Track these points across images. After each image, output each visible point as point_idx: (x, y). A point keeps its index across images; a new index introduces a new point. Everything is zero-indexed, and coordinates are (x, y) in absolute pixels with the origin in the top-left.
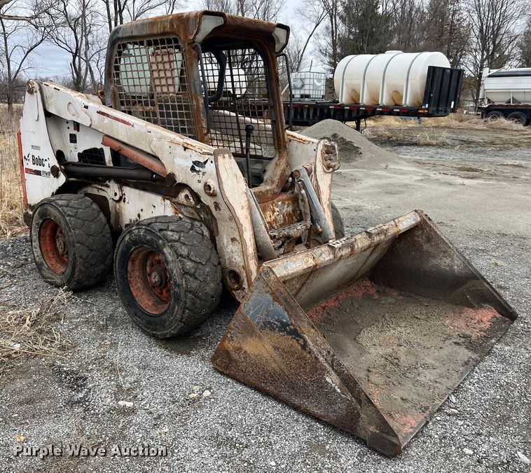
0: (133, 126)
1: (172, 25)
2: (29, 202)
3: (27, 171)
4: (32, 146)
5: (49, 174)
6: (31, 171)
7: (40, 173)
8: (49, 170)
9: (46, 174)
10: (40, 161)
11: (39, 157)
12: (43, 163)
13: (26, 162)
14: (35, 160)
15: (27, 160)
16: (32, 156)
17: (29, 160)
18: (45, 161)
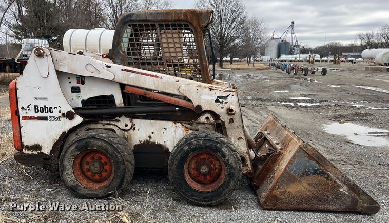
0: (161, 78)
2: (25, 144)
3: (25, 118)
4: (36, 98)
5: (60, 118)
6: (31, 118)
7: (45, 119)
8: (60, 115)
9: (55, 119)
10: (47, 109)
11: (45, 106)
12: (51, 110)
13: (25, 111)
14: (39, 109)
15: (26, 109)
16: (35, 106)
17: (29, 110)
18: (55, 108)
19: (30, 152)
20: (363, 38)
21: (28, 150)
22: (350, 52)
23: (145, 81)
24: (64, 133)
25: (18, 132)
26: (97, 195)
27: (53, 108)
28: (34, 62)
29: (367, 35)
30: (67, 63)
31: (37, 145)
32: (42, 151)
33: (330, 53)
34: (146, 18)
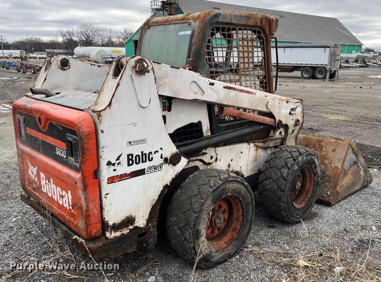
0: (255, 94)
1: (261, 22)
2: (111, 223)
3: (111, 180)
4: (130, 143)
5: (161, 166)
6: (122, 177)
7: (141, 172)
8: (162, 161)
9: (155, 168)
10: (145, 157)
11: (142, 152)
12: (151, 156)
13: (113, 168)
14: (134, 159)
15: (114, 165)
16: (128, 155)
17: (118, 164)
18: (155, 153)
19: (118, 234)
20: (65, 35)
21: (115, 231)
22: (55, 49)
23: (242, 99)
24: (166, 186)
25: (98, 207)
26: (230, 254)
27: (153, 152)
28: (130, 82)
29: (68, 32)
30: (169, 81)
31: (128, 218)
32: (136, 225)
33: (33, 49)
34: (231, 20)
